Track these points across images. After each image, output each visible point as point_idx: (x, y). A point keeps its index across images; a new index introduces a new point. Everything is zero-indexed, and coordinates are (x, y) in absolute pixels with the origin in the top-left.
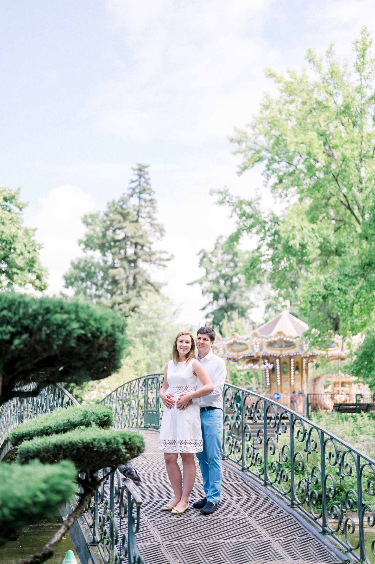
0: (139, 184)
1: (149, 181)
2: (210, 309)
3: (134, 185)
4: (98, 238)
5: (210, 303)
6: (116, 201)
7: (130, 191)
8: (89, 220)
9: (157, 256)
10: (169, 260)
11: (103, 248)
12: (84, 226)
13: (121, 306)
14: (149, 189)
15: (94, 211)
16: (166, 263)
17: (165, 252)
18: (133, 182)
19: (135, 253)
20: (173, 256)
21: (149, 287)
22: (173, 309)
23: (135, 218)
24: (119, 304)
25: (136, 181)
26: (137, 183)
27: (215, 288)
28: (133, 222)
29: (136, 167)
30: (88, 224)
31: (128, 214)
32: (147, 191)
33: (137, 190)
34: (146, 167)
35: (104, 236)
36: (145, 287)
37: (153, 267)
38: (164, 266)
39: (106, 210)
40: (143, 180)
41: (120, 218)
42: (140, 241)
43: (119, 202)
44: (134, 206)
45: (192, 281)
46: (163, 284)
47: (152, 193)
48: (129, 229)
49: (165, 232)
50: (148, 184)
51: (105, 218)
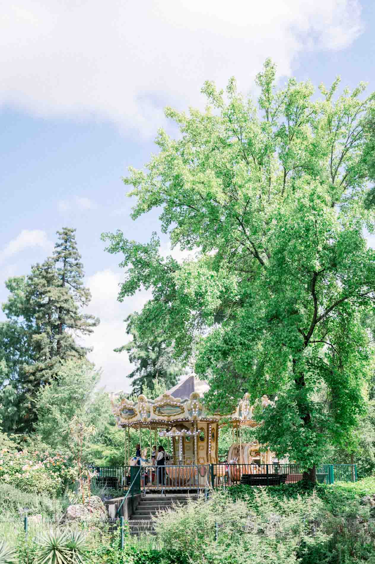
0: (65, 249)
1: (75, 245)
2: (137, 376)
3: (59, 249)
4: (22, 303)
5: (138, 369)
6: (41, 265)
7: (55, 256)
8: (14, 284)
9: (83, 320)
10: (94, 325)
11: (27, 312)
12: (8, 291)
13: (44, 372)
14: (75, 253)
15: (18, 276)
16: (91, 328)
17: (90, 317)
18: (59, 246)
19: (60, 318)
20: (98, 321)
21: (74, 353)
22: (92, 374)
23: (60, 283)
24: (42, 370)
25: (62, 245)
26: (63, 247)
27: (143, 354)
28: (58, 286)
29: (62, 231)
30: (12, 289)
31: (52, 278)
32: (73, 255)
33: (63, 255)
34: (72, 232)
35: (28, 300)
36: (69, 353)
37: (78, 332)
38: (90, 331)
39: (30, 273)
40: (68, 244)
41: (44, 281)
42: (65, 305)
43: (43, 266)
44: (59, 270)
45: (119, 346)
46: (88, 349)
47: (78, 258)
48: (54, 293)
49: (91, 296)
50: (73, 248)
51: (30, 282)
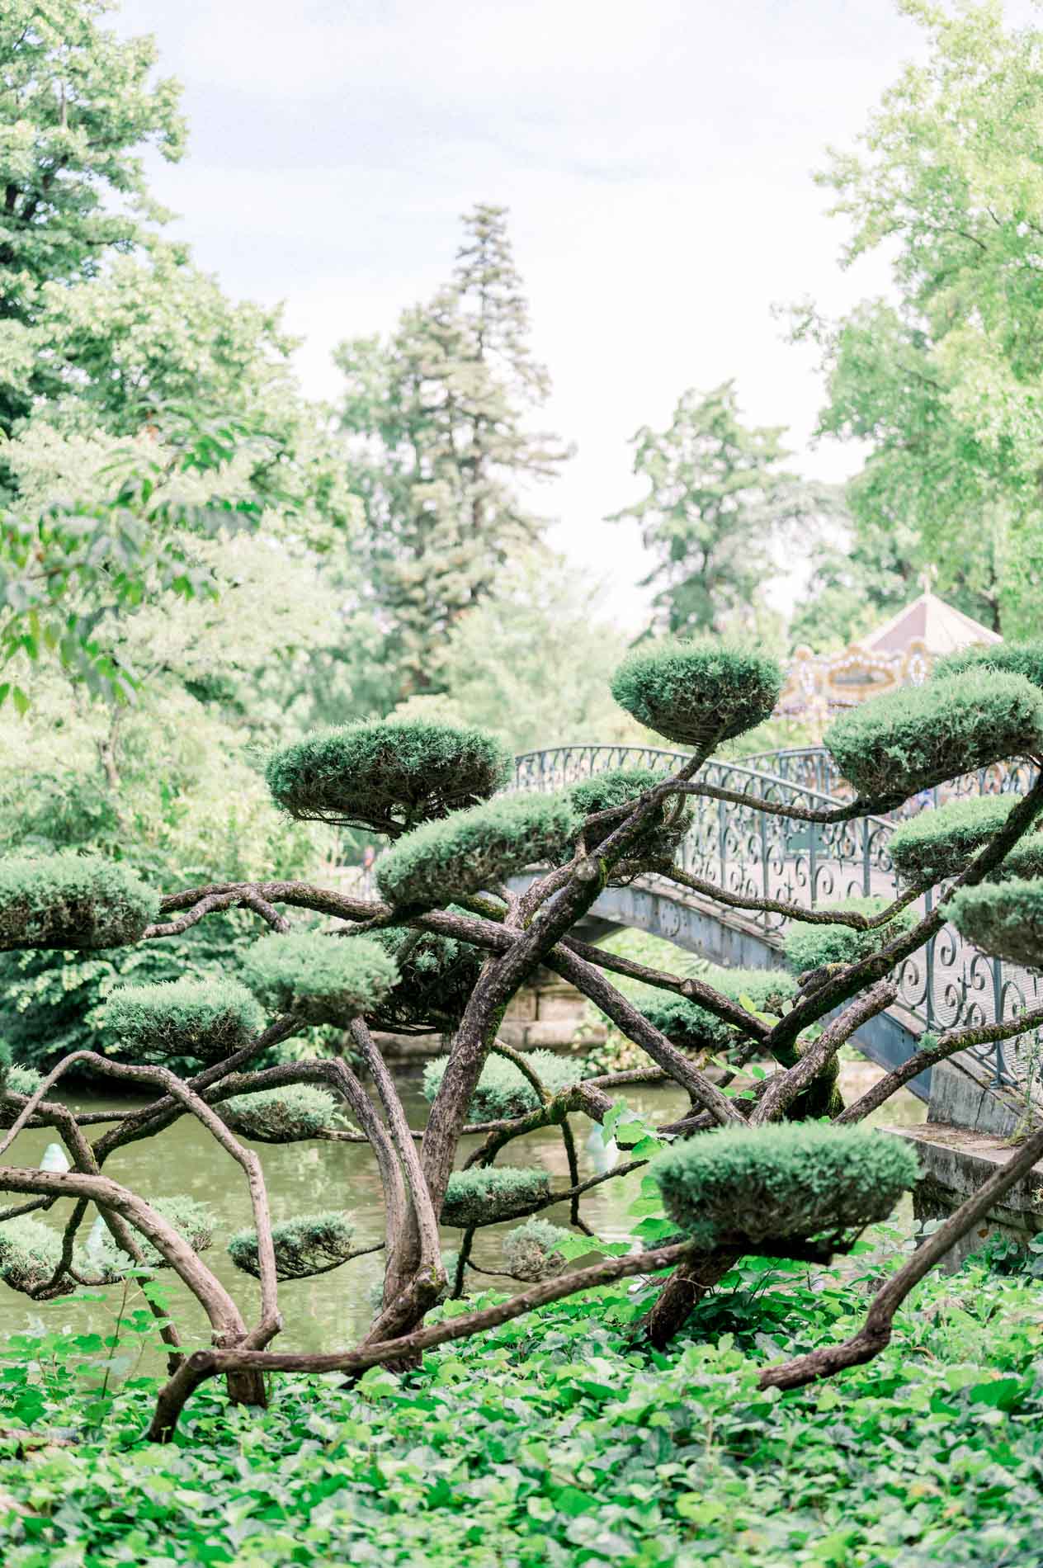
0: (483, 259)
1: (506, 251)
2: (662, 584)
3: (467, 262)
4: (379, 405)
5: (664, 566)
6: (425, 306)
7: (458, 280)
8: (353, 357)
9: (533, 447)
10: (564, 457)
11: (390, 429)
12: (339, 372)
13: (446, 580)
14: (507, 271)
15: (366, 334)
16: (555, 466)
17: (552, 437)
18: (465, 253)
19: (476, 442)
20: (573, 448)
21: (514, 529)
22: (588, 584)
23: (472, 352)
24: (439, 575)
25: (474, 250)
26: (476, 257)
27: (678, 529)
28: (467, 359)
29: (472, 213)
30: (349, 368)
31: (457, 338)
32: (503, 277)
33: (477, 275)
34: (498, 214)
35: (396, 399)
36: (504, 529)
37: (524, 476)
38: (550, 473)
39: (396, 330)
40: (490, 247)
41: (434, 349)
42: (490, 410)
43: (432, 307)
44: (469, 316)
45: (616, 510)
46: (549, 521)
47: (515, 283)
48: (461, 379)
49: (551, 382)
50: (504, 258)
51: (393, 350)
